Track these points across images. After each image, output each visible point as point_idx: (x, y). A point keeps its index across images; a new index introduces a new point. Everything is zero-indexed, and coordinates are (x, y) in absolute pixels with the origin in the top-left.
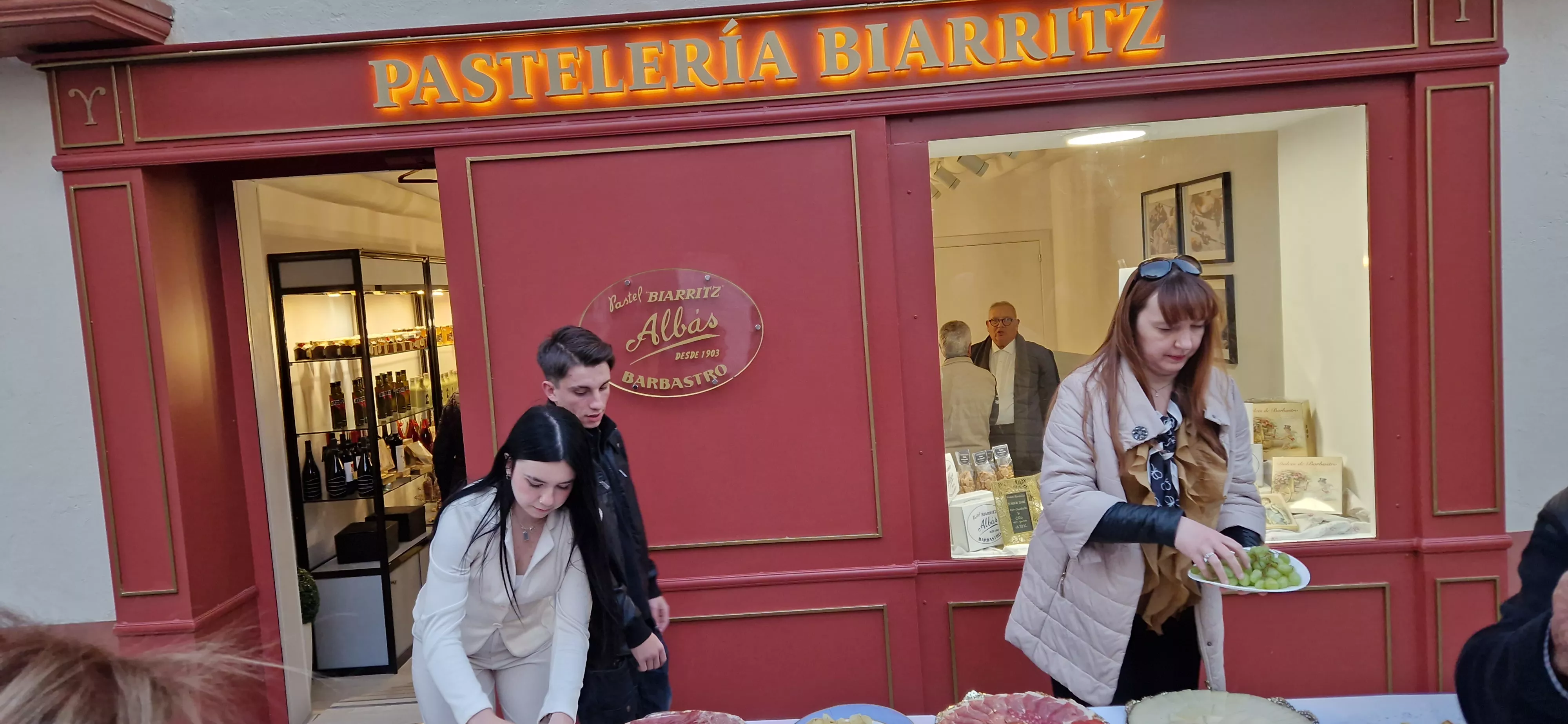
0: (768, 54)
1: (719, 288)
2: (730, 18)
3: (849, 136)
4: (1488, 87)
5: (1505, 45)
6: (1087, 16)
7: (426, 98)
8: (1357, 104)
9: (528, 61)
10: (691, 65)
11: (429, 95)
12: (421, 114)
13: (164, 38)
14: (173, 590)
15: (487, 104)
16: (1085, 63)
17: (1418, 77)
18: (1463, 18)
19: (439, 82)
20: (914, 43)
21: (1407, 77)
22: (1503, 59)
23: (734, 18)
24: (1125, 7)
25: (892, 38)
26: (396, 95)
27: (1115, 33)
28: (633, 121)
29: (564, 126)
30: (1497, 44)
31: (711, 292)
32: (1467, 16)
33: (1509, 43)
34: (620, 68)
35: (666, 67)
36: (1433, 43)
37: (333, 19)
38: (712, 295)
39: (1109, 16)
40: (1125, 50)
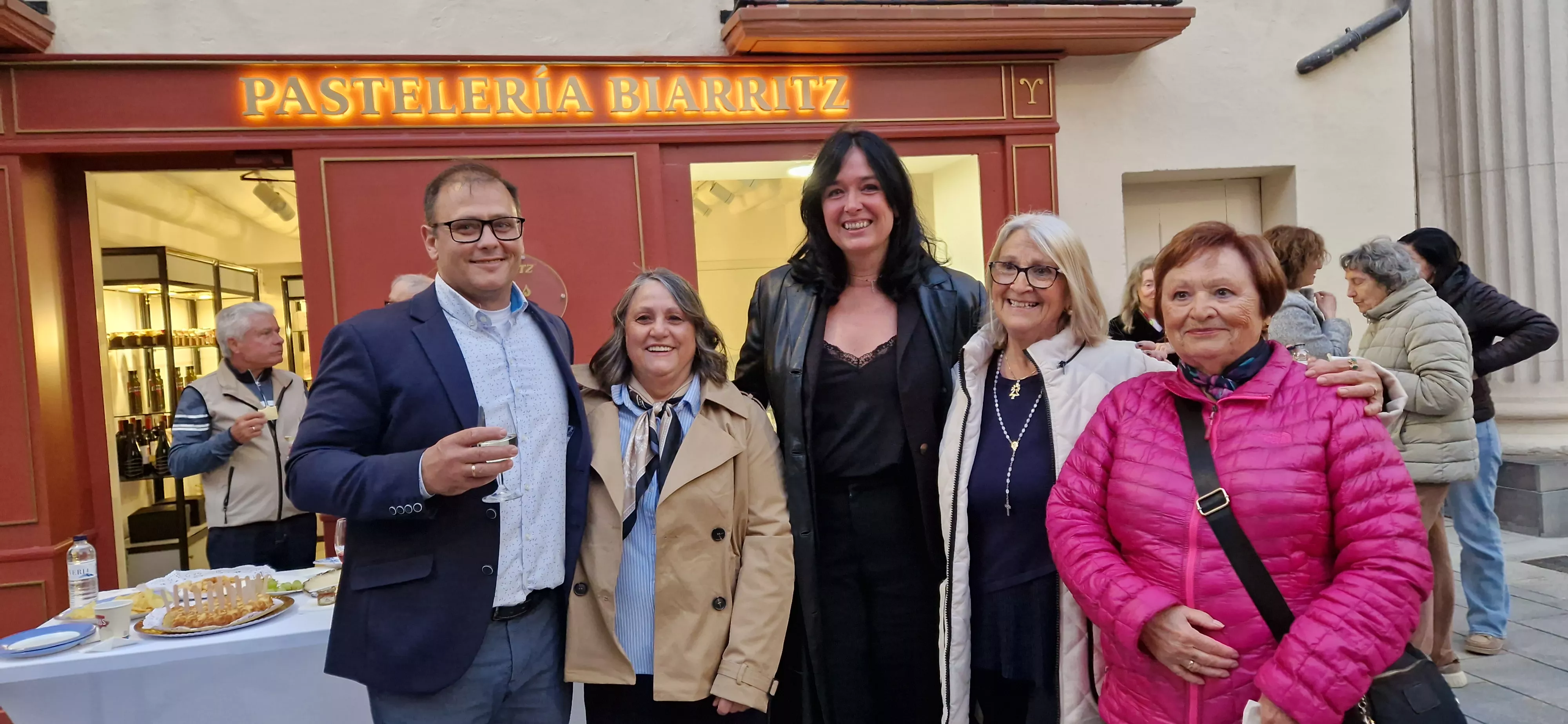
0: (571, 92)
1: (532, 266)
2: (542, 64)
3: (632, 156)
4: (1049, 147)
5: (1058, 121)
6: (798, 84)
7: (287, 109)
8: (972, 154)
9: (376, 85)
10: (513, 97)
11: (292, 106)
12: (282, 122)
13: (45, 48)
14: (34, 520)
15: (339, 117)
16: (796, 116)
17: (1008, 138)
18: (1032, 102)
19: (301, 97)
20: (680, 92)
21: (1000, 138)
22: (1057, 130)
23: (545, 64)
24: (823, 78)
25: (664, 87)
26: (261, 105)
27: (818, 95)
28: (463, 136)
29: (405, 137)
30: (1053, 120)
31: (525, 269)
32: (1035, 100)
33: (1060, 120)
34: (452, 96)
35: (490, 98)
36: (1015, 116)
37: (203, 42)
38: (527, 271)
39: (813, 83)
40: (824, 109)
